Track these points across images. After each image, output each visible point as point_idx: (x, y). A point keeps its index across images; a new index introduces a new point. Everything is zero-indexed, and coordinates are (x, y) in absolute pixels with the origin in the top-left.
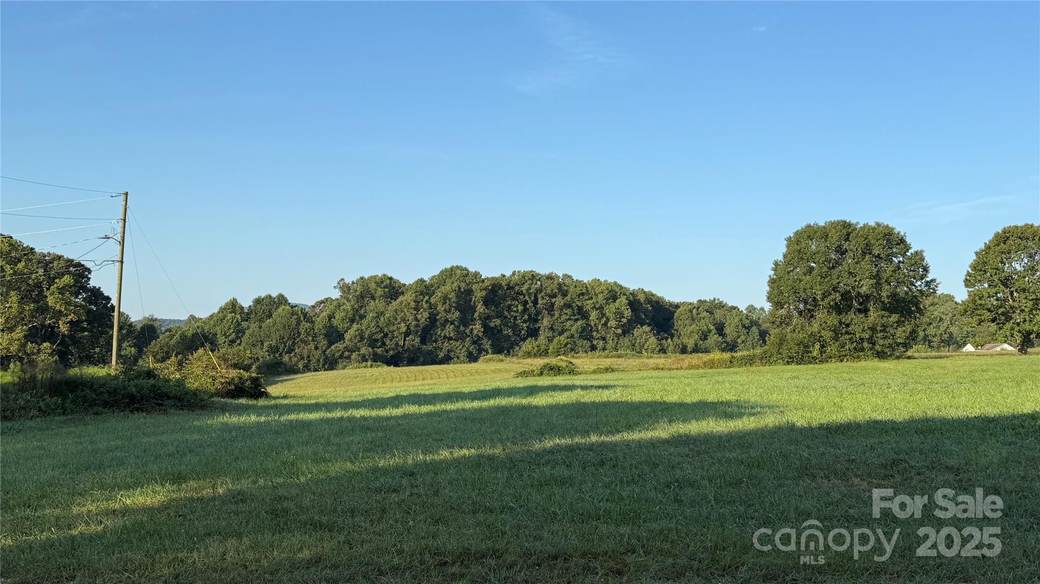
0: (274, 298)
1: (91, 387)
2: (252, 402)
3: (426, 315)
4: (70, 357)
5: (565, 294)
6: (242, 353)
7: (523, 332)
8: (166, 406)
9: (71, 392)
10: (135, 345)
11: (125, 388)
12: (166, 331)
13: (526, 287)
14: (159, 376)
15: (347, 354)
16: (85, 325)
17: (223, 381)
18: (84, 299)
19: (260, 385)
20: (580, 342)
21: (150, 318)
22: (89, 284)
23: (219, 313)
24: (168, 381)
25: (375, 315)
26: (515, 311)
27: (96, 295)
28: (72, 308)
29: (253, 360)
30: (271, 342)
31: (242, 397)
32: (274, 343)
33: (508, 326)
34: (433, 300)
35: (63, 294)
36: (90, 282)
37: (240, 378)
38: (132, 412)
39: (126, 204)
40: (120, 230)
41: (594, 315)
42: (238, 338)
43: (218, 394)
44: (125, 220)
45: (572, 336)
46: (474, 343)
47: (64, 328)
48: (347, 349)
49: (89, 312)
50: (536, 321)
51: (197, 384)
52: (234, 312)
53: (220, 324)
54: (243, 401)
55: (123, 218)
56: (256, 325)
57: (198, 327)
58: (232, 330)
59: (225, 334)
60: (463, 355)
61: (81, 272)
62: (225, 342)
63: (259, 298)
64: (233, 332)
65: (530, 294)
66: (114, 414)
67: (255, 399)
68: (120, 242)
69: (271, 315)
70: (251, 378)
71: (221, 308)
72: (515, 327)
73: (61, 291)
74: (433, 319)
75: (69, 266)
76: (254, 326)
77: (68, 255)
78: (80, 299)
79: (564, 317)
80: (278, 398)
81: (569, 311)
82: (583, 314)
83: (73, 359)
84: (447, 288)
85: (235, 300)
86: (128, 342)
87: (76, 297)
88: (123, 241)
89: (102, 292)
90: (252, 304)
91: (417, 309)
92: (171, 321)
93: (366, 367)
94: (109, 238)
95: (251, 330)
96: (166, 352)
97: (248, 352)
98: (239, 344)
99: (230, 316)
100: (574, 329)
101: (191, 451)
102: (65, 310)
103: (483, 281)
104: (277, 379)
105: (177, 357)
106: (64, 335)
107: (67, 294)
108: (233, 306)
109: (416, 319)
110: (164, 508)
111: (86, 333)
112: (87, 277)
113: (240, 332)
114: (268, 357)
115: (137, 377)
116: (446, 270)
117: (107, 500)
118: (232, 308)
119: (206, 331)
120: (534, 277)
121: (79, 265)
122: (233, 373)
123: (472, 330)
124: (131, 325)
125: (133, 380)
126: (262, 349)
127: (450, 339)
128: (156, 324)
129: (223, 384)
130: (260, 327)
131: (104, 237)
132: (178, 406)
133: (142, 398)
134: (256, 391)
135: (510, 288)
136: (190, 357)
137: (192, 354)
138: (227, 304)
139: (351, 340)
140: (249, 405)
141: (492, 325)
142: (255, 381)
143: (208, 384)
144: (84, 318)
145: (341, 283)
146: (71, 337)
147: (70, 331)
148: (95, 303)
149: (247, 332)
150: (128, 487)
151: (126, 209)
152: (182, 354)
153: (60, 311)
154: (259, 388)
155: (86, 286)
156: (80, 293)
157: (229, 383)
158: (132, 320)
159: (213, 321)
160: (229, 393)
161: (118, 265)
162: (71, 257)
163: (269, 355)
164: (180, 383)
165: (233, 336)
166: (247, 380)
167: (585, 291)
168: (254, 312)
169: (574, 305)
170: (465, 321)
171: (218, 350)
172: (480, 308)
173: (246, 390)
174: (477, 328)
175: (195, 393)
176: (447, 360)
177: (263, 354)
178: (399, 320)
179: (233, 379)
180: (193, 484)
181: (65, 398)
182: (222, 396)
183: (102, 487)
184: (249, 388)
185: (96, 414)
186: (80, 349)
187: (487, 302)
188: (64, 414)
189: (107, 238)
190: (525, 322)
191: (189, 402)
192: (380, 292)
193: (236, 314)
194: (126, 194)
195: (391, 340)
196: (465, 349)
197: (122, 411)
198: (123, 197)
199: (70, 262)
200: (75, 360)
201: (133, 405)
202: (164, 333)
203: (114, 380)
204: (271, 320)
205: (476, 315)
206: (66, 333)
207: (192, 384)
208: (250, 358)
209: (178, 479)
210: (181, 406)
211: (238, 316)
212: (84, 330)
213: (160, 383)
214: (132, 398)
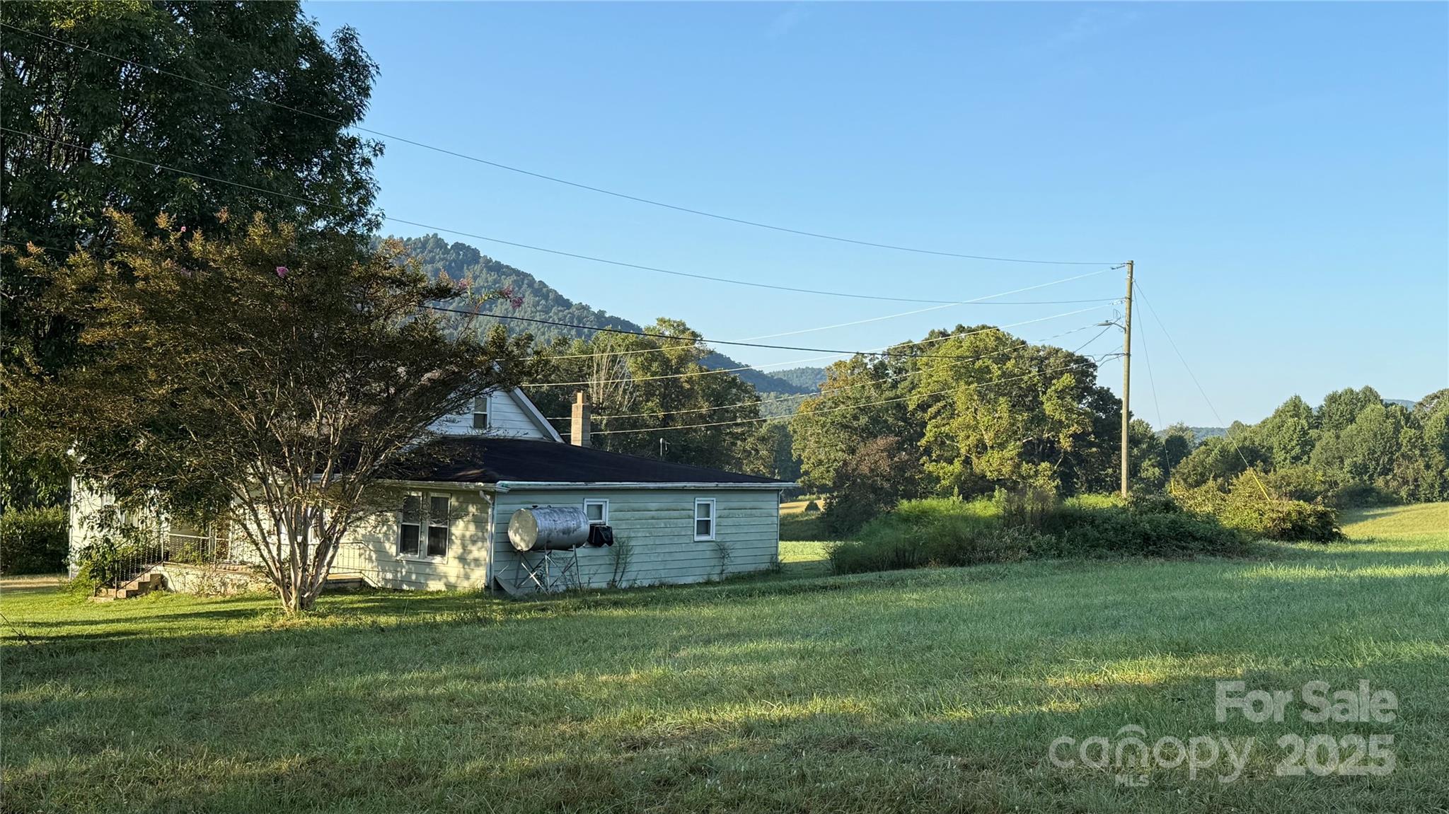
0: (1358, 394)
1: (1092, 522)
2: (1317, 547)
4: (1075, 480)
6: (1310, 475)
8: (1191, 550)
9: (1068, 528)
10: (1159, 465)
11: (1135, 523)
12: (1201, 444)
14: (1181, 509)
16: (1092, 438)
17: (1275, 516)
18: (1090, 405)
19: (1330, 523)
21: (1179, 426)
22: (1095, 384)
23: (1275, 417)
24: (1194, 515)
27: (1105, 399)
28: (1074, 416)
29: (1327, 486)
30: (1355, 459)
31: (1303, 540)
32: (1359, 460)
35: (1062, 398)
36: (1096, 382)
37: (1300, 513)
38: (1146, 556)
39: (1131, 277)
40: (1124, 312)
42: (1304, 453)
43: (1267, 534)
44: (1130, 299)
47: (1065, 444)
49: (1096, 421)
51: (1237, 520)
52: (1297, 415)
53: (1278, 433)
54: (1304, 546)
55: (1128, 296)
56: (1331, 433)
57: (1245, 439)
58: (1295, 442)
59: (1285, 448)
61: (1084, 369)
62: (1286, 459)
63: (1335, 394)
64: (1297, 445)
66: (1122, 558)
67: (1324, 543)
68: (1125, 329)
69: (1354, 419)
70: (1316, 513)
71: (1277, 411)
73: (1061, 394)
75: (1069, 362)
76: (1328, 435)
77: (1067, 347)
78: (1084, 404)
80: (1359, 542)
83: (1080, 484)
85: (1297, 397)
86: (1150, 460)
87: (1080, 402)
88: (1129, 326)
89: (1111, 394)
90: (1323, 403)
92: (1209, 431)
94: (1111, 324)
95: (1324, 442)
96: (1201, 474)
97: (1320, 473)
98: (1307, 463)
99: (1291, 421)
101: (1211, 614)
102: (1066, 419)
104: (1365, 513)
105: (1216, 481)
106: (1066, 452)
107: (1068, 399)
108: (1296, 407)
110: (1160, 687)
111: (1094, 449)
112: (1092, 375)
113: (1307, 445)
114: (1351, 481)
115: (1152, 510)
117: (1090, 671)
118: (1294, 410)
119: (1257, 443)
121: (1081, 360)
122: (1290, 506)
124: (1152, 438)
125: (1146, 513)
126: (1342, 468)
128: (1187, 436)
129: (1275, 520)
130: (1338, 437)
131: (1105, 322)
132: (1208, 551)
133: (1159, 538)
134: (1324, 532)
136: (1235, 481)
137: (1237, 477)
138: (1286, 405)
140: (1313, 553)
142: (1322, 516)
143: (1253, 521)
144: (1090, 429)
146: (1075, 454)
147: (1074, 447)
148: (1103, 409)
149: (1318, 445)
150: (1118, 656)
151: (1131, 284)
152: (1223, 476)
153: (1060, 422)
154: (1329, 528)
155: (1091, 387)
156: (1084, 397)
157: (1284, 520)
158: (1154, 430)
159: (1266, 429)
160: (1285, 533)
161: (1124, 359)
162: (1071, 351)
163: (1353, 478)
164: (1210, 519)
165: (1298, 450)
166: (1310, 515)
168: (1327, 415)
171: (1275, 470)
173: (1309, 530)
175: (1232, 534)
177: (1343, 477)
179: (1289, 514)
180: (1204, 659)
181: (1060, 537)
182: (1274, 538)
183: (1087, 654)
184: (1313, 527)
185: (1100, 557)
186: (1087, 471)
188: (1059, 556)
189: (1108, 324)
191: (1223, 545)
193: (1300, 419)
194: (1132, 264)
197: (1133, 555)
198: (1127, 268)
199: (1070, 357)
200: (1082, 485)
201: (1147, 547)
202: (1198, 447)
203: (1122, 513)
204: (1354, 426)
206: (1069, 449)
207: (1228, 521)
208: (1324, 483)
209: (1184, 650)
210: (1213, 550)
211: (1304, 422)
212: (1091, 445)
213: (1184, 519)
214: (1146, 538)
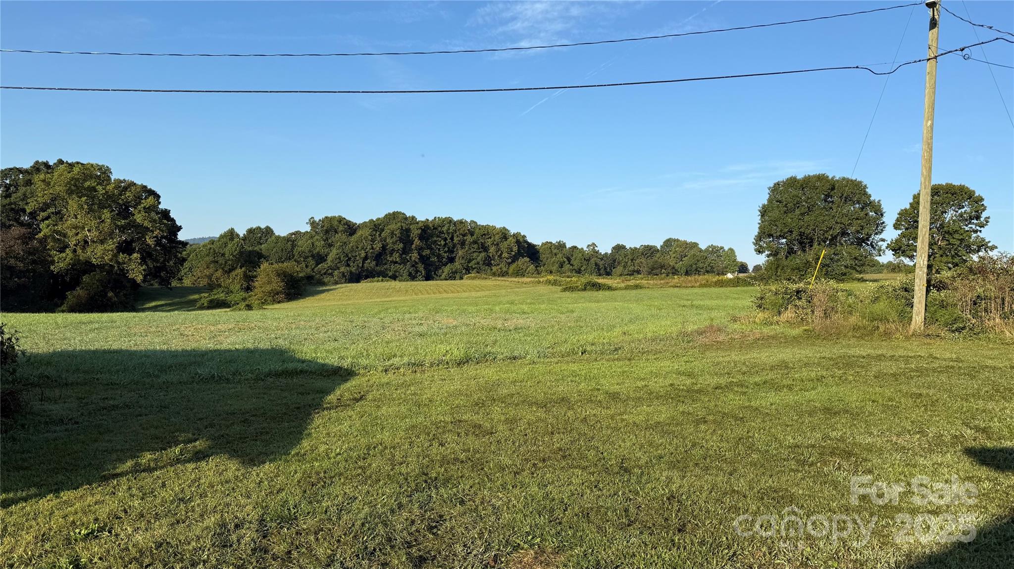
0: (262, 229)
3: (380, 245)
5: (472, 235)
7: (444, 260)
13: (445, 229)
15: (330, 271)
20: (483, 267)
22: (159, 207)
25: (341, 244)
26: (439, 245)
27: (166, 218)
33: (434, 255)
34: (383, 235)
41: (492, 249)
45: (478, 263)
46: (413, 266)
47: (150, 242)
48: (330, 268)
50: (452, 252)
52: (232, 238)
60: (405, 275)
63: (251, 228)
65: (448, 233)
72: (439, 256)
74: (384, 247)
79: (472, 250)
81: (476, 246)
82: (485, 249)
84: (393, 226)
85: (232, 229)
90: (246, 233)
91: (373, 241)
93: (378, 281)
100: (479, 258)
103: (417, 223)
108: (231, 234)
109: (372, 248)
112: (157, 201)
116: (389, 214)
120: (450, 221)
123: (411, 257)
127: (396, 262)
135: (435, 228)
138: (226, 232)
139: (332, 261)
141: (424, 254)
145: (312, 220)
153: (147, 228)
167: (487, 232)
168: (249, 239)
169: (479, 241)
170: (405, 251)
172: (417, 242)
174: (415, 256)
176: (394, 278)
178: (360, 248)
187: (421, 237)
190: (445, 252)
192: (341, 228)
195: (354, 263)
196: (406, 270)
205: (413, 246)
206: (153, 246)
